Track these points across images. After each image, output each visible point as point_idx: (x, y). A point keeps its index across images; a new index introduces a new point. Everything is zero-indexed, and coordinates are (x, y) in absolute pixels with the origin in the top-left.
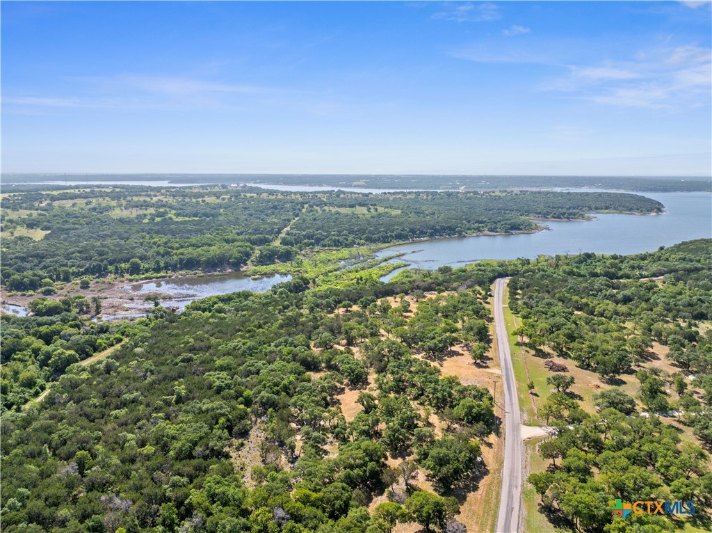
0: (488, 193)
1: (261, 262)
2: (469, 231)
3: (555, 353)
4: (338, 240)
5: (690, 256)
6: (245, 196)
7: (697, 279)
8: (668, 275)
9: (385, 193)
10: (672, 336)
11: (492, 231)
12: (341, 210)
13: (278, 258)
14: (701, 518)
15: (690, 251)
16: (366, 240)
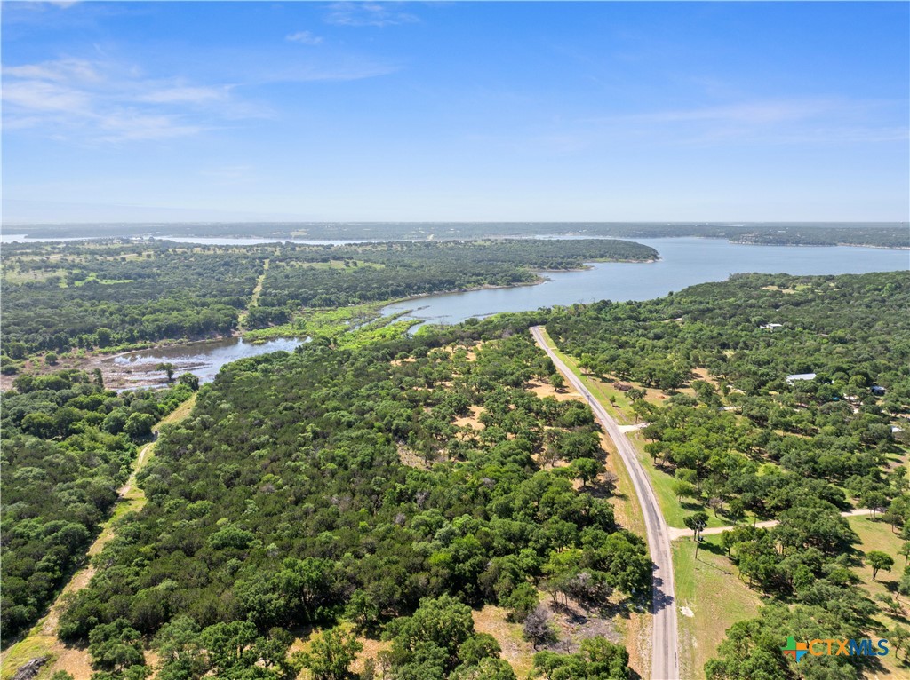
0: (471, 242)
1: (254, 325)
2: (468, 285)
3: (618, 379)
4: (330, 300)
5: (699, 299)
6: (174, 251)
7: (712, 318)
8: (685, 316)
9: (350, 245)
10: (708, 359)
11: (494, 284)
12: (314, 265)
13: (271, 322)
14: (759, 459)
15: (699, 294)
16: (360, 298)
